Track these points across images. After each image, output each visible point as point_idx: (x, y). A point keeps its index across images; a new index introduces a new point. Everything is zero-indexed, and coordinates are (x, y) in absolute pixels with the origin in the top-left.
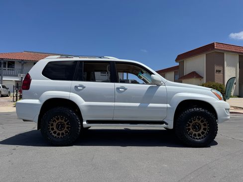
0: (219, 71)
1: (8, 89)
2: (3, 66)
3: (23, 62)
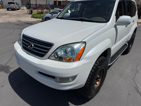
1: (18, 5)
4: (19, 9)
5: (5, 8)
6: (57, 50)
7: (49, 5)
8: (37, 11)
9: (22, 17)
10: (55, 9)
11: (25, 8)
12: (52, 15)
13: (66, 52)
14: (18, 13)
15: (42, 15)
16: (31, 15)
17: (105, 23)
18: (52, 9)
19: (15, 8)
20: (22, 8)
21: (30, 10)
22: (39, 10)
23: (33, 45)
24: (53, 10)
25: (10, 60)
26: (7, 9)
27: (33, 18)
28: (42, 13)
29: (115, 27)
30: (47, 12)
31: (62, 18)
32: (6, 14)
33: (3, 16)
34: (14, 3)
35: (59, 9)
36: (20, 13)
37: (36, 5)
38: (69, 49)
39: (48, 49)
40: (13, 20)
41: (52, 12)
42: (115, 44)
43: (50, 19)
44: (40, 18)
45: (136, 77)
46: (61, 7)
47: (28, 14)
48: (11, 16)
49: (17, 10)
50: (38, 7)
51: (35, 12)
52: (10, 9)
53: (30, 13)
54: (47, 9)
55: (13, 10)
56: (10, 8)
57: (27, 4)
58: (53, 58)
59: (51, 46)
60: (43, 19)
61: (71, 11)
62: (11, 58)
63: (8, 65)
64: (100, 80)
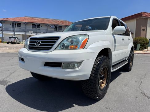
0: (144, 30)
1: (19, 39)
2: (14, 25)
3: (26, 24)
4: (19, 43)
5: (5, 42)
19: (15, 42)
23: (40, 42)
25: (8, 77)
26: (7, 42)
29: (113, 35)
33: (2, 48)
34: (15, 38)
36: (20, 46)
40: (12, 51)
48: (10, 48)
49: (17, 44)
55: (12, 43)
56: (10, 42)
58: (58, 49)
63: (5, 80)
64: (105, 82)
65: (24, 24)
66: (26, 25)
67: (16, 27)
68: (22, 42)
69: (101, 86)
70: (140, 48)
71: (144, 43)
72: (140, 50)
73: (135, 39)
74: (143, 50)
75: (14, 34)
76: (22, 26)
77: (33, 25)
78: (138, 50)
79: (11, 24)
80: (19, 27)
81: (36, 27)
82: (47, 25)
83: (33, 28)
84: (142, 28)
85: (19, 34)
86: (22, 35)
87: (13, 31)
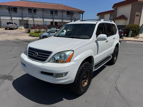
0: (138, 15)
1: (17, 24)
2: (11, 10)
3: (22, 8)
4: (17, 29)
5: (3, 28)
6: (55, 56)
7: (46, 25)
8: (35, 31)
9: (20, 36)
10: (52, 28)
11: (23, 28)
12: (49, 34)
13: (60, 57)
14: (16, 32)
15: (39, 34)
16: (29, 34)
17: (88, 40)
18: (48, 28)
19: (13, 27)
20: (20, 28)
21: (28, 29)
22: (37, 29)
23: (37, 54)
24: (50, 30)
25: (12, 71)
26: (5, 28)
27: (30, 37)
28: (39, 32)
29: (96, 42)
30: (44, 31)
31: (58, 36)
32: (4, 33)
33: (2, 35)
34: (12, 23)
35: (56, 28)
36: (18, 32)
37: (34, 25)
38: (63, 55)
39: (49, 56)
40: (11, 38)
41: (49, 32)
42: (97, 54)
43: (47, 37)
44: (37, 37)
45: (117, 80)
46: (57, 27)
47: (26, 33)
48: (9, 34)
49: (15, 29)
50: (36, 27)
51: (33, 31)
52: (8, 29)
53: (28, 32)
54: (44, 29)
55: (11, 29)
57: (25, 24)
58: (51, 61)
59: (50, 54)
60: (40, 38)
61: (66, 31)
62: (13, 69)
63: (11, 75)
64: (87, 81)
65: (21, 8)
66: (22, 10)
67: (13, 12)
68: (19, 27)
69: (84, 84)
70: (132, 35)
71: (136, 30)
72: (131, 37)
73: (128, 26)
74: (134, 37)
75: (11, 19)
76: (19, 11)
77: (30, 10)
78: (130, 37)
79: (7, 9)
80: (16, 11)
81: (33, 12)
82: (43, 10)
83: (30, 13)
84: (137, 13)
85: (16, 19)
86: (19, 20)
87: (10, 16)
